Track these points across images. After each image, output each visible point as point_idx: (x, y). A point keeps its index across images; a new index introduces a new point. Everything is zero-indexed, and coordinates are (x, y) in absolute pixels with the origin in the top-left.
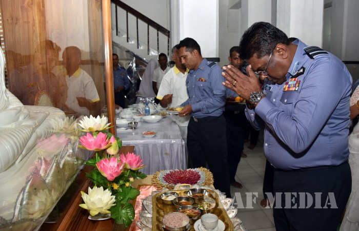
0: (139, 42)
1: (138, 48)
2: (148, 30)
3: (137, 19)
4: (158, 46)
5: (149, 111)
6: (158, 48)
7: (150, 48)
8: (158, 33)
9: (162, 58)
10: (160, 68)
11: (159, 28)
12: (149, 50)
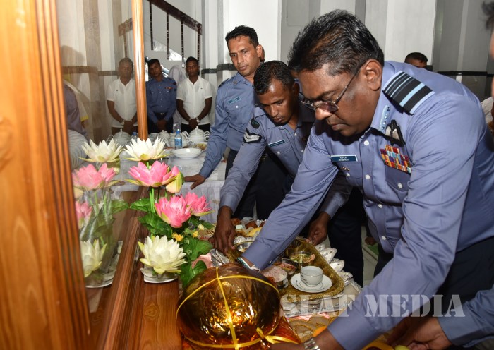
0: (154, 41)
1: (152, 49)
2: (168, 21)
3: (150, 4)
4: (183, 46)
5: (181, 142)
6: (183, 49)
7: (170, 50)
8: (182, 26)
9: (191, 64)
10: (188, 79)
11: (184, 19)
12: (168, 53)
